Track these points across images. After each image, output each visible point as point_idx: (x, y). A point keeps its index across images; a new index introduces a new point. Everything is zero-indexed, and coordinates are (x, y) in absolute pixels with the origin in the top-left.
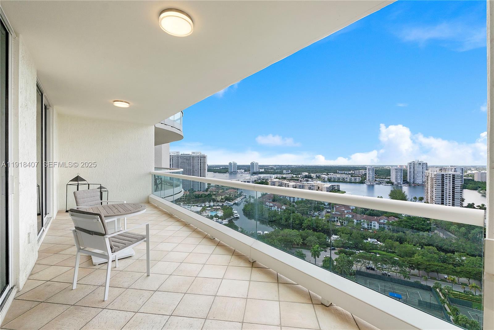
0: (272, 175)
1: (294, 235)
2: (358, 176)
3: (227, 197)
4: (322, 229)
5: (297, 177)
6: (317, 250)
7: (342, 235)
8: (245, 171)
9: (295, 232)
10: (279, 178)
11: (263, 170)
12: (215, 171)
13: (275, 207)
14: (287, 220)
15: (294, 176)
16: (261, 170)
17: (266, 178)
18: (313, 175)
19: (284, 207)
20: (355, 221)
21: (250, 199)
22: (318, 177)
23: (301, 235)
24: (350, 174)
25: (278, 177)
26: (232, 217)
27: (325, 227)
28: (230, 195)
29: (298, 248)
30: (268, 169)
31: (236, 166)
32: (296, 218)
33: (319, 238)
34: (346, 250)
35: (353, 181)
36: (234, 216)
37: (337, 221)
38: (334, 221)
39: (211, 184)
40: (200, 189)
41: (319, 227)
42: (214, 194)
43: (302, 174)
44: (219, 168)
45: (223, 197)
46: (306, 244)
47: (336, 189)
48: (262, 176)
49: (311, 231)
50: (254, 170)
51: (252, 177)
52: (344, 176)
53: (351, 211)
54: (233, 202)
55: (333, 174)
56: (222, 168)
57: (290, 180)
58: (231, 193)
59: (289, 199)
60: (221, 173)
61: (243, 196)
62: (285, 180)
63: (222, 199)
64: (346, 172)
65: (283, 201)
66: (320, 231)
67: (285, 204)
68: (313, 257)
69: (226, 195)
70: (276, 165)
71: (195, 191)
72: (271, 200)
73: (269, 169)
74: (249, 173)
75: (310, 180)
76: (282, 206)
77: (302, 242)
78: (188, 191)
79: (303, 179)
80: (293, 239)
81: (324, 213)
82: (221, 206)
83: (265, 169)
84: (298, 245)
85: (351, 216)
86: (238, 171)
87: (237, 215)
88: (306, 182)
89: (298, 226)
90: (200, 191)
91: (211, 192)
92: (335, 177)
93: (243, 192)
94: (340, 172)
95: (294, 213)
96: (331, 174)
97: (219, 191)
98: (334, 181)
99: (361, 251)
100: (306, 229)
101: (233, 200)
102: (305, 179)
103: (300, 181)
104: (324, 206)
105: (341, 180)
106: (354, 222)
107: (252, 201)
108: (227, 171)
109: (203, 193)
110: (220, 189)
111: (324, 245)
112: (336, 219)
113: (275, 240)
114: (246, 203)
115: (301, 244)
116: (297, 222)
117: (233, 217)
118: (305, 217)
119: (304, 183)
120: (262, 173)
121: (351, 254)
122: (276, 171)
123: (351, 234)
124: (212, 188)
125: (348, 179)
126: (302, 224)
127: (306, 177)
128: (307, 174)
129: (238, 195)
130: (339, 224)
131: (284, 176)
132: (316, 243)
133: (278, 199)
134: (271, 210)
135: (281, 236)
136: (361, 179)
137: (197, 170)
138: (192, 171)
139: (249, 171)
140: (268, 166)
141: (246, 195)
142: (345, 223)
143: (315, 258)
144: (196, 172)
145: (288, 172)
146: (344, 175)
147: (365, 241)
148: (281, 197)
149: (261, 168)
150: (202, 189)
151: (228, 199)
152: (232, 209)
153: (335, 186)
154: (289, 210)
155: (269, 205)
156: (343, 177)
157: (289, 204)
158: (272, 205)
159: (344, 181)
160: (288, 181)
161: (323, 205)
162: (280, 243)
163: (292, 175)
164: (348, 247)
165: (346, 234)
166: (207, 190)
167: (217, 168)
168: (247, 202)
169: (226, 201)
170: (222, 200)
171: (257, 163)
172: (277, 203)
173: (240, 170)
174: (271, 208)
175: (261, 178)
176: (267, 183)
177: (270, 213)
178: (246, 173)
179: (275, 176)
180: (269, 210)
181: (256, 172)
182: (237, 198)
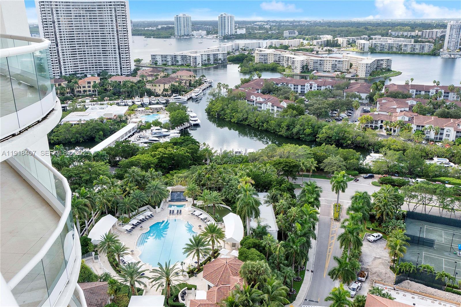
0: (261, 41)
1: (302, 155)
2: (429, 42)
3: (174, 85)
4: (352, 143)
5: (311, 45)
6: (342, 179)
7: (389, 153)
8: (208, 33)
9: (302, 149)
10: (276, 48)
11: (243, 31)
12: (148, 35)
13: (268, 103)
14: (288, 128)
15: (305, 42)
16: (239, 32)
17: (250, 48)
18: (341, 40)
19: (284, 104)
20: (414, 127)
21: (221, 89)
22: (351, 44)
23: (314, 154)
24: (413, 37)
25: (274, 46)
26: (187, 125)
27: (359, 139)
28: (181, 83)
29: (308, 176)
30: (253, 29)
31: (190, 24)
32: (306, 123)
33: (346, 159)
34: (393, 177)
35: (417, 51)
36: (191, 122)
37: (381, 127)
38: (376, 128)
39: (142, 62)
40: (121, 71)
41: (347, 139)
42: (149, 81)
43: (320, 39)
44: (155, 28)
45: (167, 86)
46: (322, 170)
47: (384, 67)
48: (242, 43)
49: (332, 147)
50: (226, 31)
51: (222, 45)
52: (400, 41)
53: (407, 109)
54: (188, 96)
55: (380, 37)
56: (162, 28)
57: (297, 50)
58: (182, 78)
59: (294, 88)
60: (160, 38)
61: (205, 84)
62: (287, 51)
63: (165, 90)
64: (405, 34)
65: (282, 92)
66: (348, 146)
67: (287, 98)
68: (335, 191)
69: (173, 83)
70: (269, 21)
71: (111, 76)
72: (260, 91)
73: (256, 29)
74: (217, 37)
75: (335, 49)
76: (281, 102)
77: (315, 167)
78: (96, 76)
79: (322, 49)
80: (300, 161)
81: (358, 113)
82: (163, 103)
83: (247, 29)
84: (308, 171)
85: (407, 119)
86: (195, 33)
87: (195, 121)
88: (326, 55)
89: (308, 138)
90: (122, 75)
91: (143, 76)
92: (384, 43)
93: (205, 76)
94: (393, 33)
95: (304, 115)
96: (376, 37)
97: (158, 75)
98: (381, 53)
99: (419, 180)
100: (324, 144)
101: (186, 92)
102: (325, 48)
103: (315, 52)
104: (360, 101)
105: (394, 50)
106: (412, 128)
107: (224, 92)
108: (171, 35)
109: (128, 79)
110: (159, 71)
111: (355, 169)
112: (379, 125)
113: (267, 165)
114: (211, 97)
115: (314, 170)
116: (308, 131)
117: (189, 125)
118: (322, 122)
119: (324, 56)
120: (241, 37)
121: (401, 185)
122: (269, 32)
123: (404, 151)
124: (144, 68)
125: (409, 47)
126: (317, 133)
127: (328, 44)
128: (329, 37)
129: (196, 82)
130: (384, 133)
131: (286, 42)
132: (340, 167)
133: (273, 88)
134: (259, 109)
135: (278, 157)
136: (433, 47)
137: (111, 32)
138: (100, 35)
139: (217, 33)
140: (254, 22)
141: (211, 83)
142: (394, 131)
143: (337, 192)
144: (109, 37)
145: (292, 35)
146: (402, 39)
147: (428, 162)
149: (239, 28)
150: (125, 72)
151: (176, 91)
152: (185, 109)
153: (382, 62)
154: (294, 108)
155: (256, 100)
156: (400, 43)
157: (294, 98)
158: (261, 100)
159: (400, 52)
160: (293, 53)
161: (357, 99)
162: (276, 168)
163: (302, 40)
164: (398, 173)
165: (394, 150)
166: (134, 73)
167: (150, 28)
168: (214, 95)
169: (174, 95)
170: (165, 93)
171: (232, 17)
172: (272, 97)
173: (197, 32)
174: (259, 105)
175: (240, 48)
176: (252, 56)
177: (258, 115)
178: (210, 36)
179: (268, 42)
180: (255, 109)
181: (230, 35)
182: (195, 87)
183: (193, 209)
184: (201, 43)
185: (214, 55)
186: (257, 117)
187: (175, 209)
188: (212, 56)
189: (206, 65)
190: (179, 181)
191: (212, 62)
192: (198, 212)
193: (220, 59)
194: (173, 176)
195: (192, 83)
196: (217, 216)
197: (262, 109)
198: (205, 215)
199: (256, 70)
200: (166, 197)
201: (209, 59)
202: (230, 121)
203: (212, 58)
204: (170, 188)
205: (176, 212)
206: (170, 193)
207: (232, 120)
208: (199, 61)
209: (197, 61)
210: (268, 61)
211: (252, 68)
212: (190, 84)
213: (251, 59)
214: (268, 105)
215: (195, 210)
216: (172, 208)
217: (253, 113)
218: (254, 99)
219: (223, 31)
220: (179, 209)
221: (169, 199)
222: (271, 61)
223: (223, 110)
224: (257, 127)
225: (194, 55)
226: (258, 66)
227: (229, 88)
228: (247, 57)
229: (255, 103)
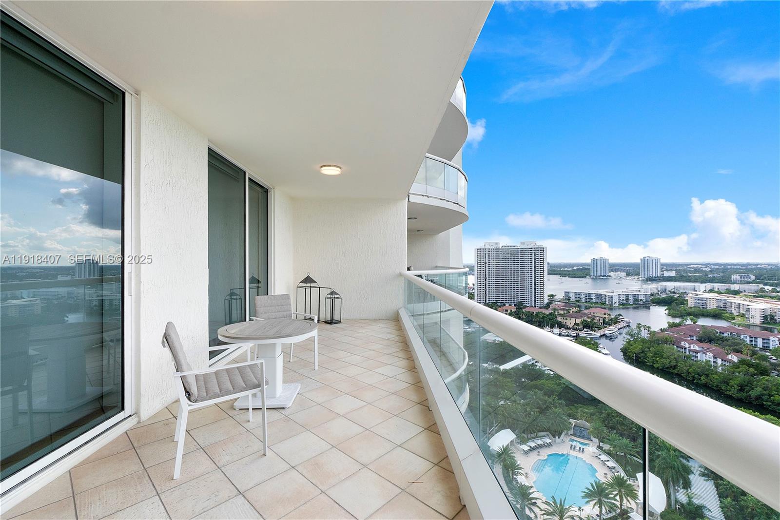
0: (696, 284)
3: (586, 321)
8: (628, 275)
10: (719, 292)
11: (673, 274)
12: (563, 274)
13: (708, 353)
14: (742, 388)
15: (768, 288)
16: (666, 274)
17: (682, 291)
19: (733, 358)
21: (640, 331)
25: (716, 290)
28: (594, 319)
30: (685, 271)
31: (607, 266)
39: (556, 297)
40: (535, 303)
42: (561, 314)
44: (570, 269)
45: (578, 321)
48: (670, 285)
50: (651, 273)
51: (645, 286)
54: (601, 332)
56: (578, 269)
57: (755, 296)
58: (595, 315)
59: (751, 341)
60: (575, 277)
61: (622, 323)
62: (738, 297)
63: (576, 324)
65: (729, 343)
67: (738, 351)
69: (585, 318)
70: (709, 264)
71: (526, 307)
72: (695, 338)
73: (690, 272)
74: (638, 278)
76: (728, 354)
78: (513, 306)
82: (573, 337)
83: (676, 270)
86: (612, 274)
90: (535, 307)
91: (555, 310)
93: (622, 316)
97: (571, 310)
101: (600, 329)
107: (644, 334)
108: (587, 275)
109: (540, 310)
110: (572, 307)
114: (629, 337)
116: (778, 398)
120: (670, 279)
122: (709, 276)
124: (556, 303)
129: (611, 319)
131: (735, 287)
133: (716, 337)
134: (694, 358)
137: (530, 271)
138: (520, 273)
139: (638, 274)
140: (687, 265)
141: (629, 323)
144: (527, 275)
145: (746, 280)
148: (726, 335)
149: (667, 270)
150: (539, 304)
151: (587, 326)
152: (596, 344)
154: (750, 365)
155: (690, 347)
157: (750, 352)
158: (697, 348)
160: (748, 299)
163: (761, 286)
166: (547, 306)
167: (566, 269)
168: (632, 336)
169: (585, 330)
170: (575, 327)
171: (657, 260)
172: (714, 347)
173: (615, 273)
174: (694, 354)
175: (667, 290)
176: (684, 300)
177: (693, 365)
178: (630, 278)
179: (709, 286)
180: (688, 357)
181: (655, 277)
182: (610, 325)
183: (597, 451)
184: (619, 283)
185: (634, 296)
186: (690, 367)
187: (578, 445)
188: (631, 297)
189: (623, 304)
190: (584, 416)
191: (631, 302)
192: (604, 457)
193: (641, 300)
194: (578, 409)
195: (607, 320)
196: (629, 470)
197: (699, 359)
198: (611, 463)
199: (689, 314)
200: (568, 429)
201: (627, 299)
202: (652, 365)
203: (631, 298)
204: (572, 421)
205: (577, 448)
206: (573, 426)
207: (654, 365)
208: (616, 300)
209: (613, 300)
210: (708, 307)
211: (685, 312)
212: (604, 321)
213: (683, 302)
214: (707, 356)
215: (601, 453)
216: (574, 443)
217: (685, 362)
218: (687, 345)
219: (646, 273)
220: (582, 447)
221: (571, 432)
222: (712, 306)
223: (643, 352)
224: (691, 379)
225: (611, 294)
226: (693, 310)
227: (652, 330)
228: (677, 299)
229: (687, 351)
